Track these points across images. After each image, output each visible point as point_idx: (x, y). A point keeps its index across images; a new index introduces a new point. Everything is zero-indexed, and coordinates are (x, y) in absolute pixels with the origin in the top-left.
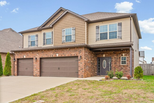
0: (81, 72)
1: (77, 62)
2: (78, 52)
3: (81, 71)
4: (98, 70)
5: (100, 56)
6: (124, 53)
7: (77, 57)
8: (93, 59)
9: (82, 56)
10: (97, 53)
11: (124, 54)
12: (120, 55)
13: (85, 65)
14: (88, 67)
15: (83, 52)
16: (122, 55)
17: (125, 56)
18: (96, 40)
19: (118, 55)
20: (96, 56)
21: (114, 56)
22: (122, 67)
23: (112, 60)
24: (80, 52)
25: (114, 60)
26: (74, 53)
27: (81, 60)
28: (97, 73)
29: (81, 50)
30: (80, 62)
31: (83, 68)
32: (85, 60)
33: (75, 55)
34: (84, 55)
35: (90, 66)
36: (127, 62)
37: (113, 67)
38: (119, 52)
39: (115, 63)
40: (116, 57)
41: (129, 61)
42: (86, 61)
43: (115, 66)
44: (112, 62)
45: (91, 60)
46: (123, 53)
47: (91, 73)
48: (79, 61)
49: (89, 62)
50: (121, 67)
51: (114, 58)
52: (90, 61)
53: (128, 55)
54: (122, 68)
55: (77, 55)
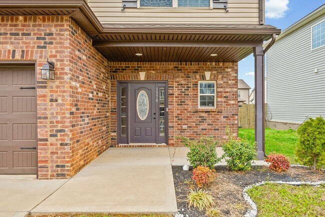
0: (52, 149)
1: (30, 92)
2: (32, 40)
3: (52, 140)
4: (119, 127)
5: (128, 75)
6: (209, 70)
7: (30, 67)
8: (104, 87)
9: (58, 65)
10: (117, 65)
11: (208, 74)
12: (198, 77)
13: (74, 110)
14: (87, 120)
15: (67, 43)
16: (203, 78)
17: (211, 80)
18: (121, 5)
19: (191, 75)
20: (113, 78)
21: (178, 77)
22: (203, 115)
23: (171, 92)
24: (45, 41)
25: (176, 92)
26: (10, 47)
27: (49, 84)
28: (119, 135)
29: (53, 30)
30: (44, 96)
31: (67, 124)
32: (74, 83)
33: (18, 56)
34: (70, 61)
35: (95, 112)
36: (219, 99)
37: (175, 114)
38: (194, 66)
39: (181, 103)
40: (183, 82)
41: (225, 97)
42: (80, 90)
43: (179, 112)
44: (170, 99)
45: (98, 90)
46: (205, 70)
47: (100, 141)
48: (40, 91)
49: (91, 95)
50: (200, 117)
51: (175, 84)
52: (95, 93)
53: (223, 77)
54: (203, 120)
55: (28, 59)
